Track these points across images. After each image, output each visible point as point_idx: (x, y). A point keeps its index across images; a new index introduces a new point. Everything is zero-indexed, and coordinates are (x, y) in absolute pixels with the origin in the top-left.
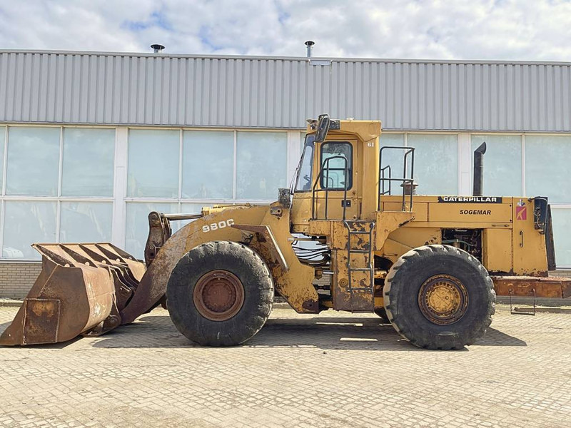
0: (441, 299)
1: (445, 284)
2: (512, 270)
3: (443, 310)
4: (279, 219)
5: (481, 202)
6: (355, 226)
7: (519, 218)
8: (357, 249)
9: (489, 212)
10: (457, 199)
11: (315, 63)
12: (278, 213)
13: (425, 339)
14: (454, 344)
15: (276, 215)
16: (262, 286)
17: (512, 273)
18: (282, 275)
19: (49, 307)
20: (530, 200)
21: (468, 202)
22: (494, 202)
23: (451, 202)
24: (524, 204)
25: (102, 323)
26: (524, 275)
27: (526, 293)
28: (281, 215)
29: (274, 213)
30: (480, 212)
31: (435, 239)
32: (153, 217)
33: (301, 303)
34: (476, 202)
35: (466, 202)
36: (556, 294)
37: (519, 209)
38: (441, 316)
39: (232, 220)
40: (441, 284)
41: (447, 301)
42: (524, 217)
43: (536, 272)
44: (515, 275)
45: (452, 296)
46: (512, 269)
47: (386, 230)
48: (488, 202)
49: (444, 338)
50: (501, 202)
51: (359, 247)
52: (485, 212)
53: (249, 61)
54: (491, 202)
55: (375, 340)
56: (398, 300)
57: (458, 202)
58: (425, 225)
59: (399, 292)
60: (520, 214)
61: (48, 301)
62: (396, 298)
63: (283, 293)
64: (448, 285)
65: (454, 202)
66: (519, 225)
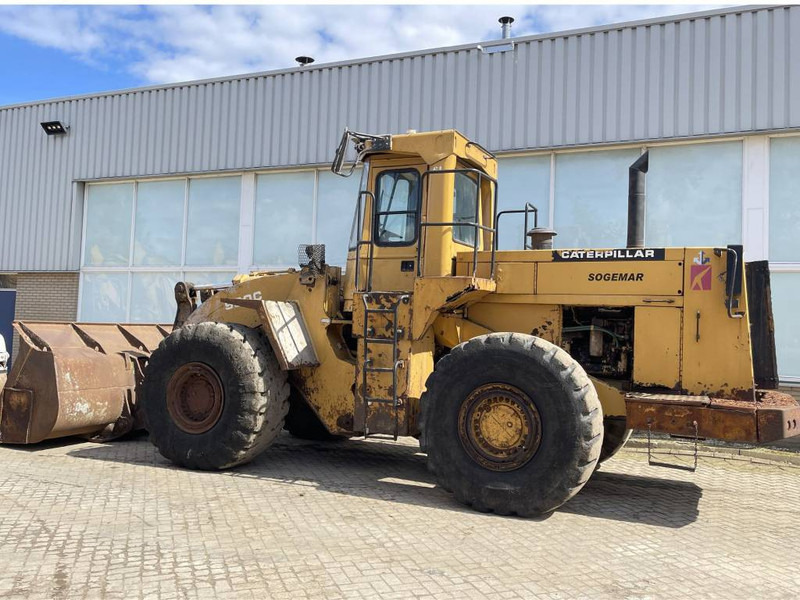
0: (501, 426)
1: (507, 400)
2: (679, 384)
3: (502, 445)
4: (310, 290)
5: (626, 259)
6: (383, 301)
7: (697, 288)
8: (384, 337)
9: (640, 277)
10: (585, 255)
11: (491, 50)
12: (309, 282)
13: (465, 492)
14: (514, 505)
15: (308, 285)
16: (244, 388)
17: (679, 390)
18: (312, 374)
19: (23, 399)
20: (717, 252)
21: (604, 259)
22: (649, 258)
23: (574, 259)
24: (708, 260)
25: (111, 426)
26: (702, 394)
27: (681, 429)
28: (313, 285)
29: (304, 281)
30: (623, 277)
31: (550, 323)
32: (180, 289)
33: (336, 418)
34: (618, 259)
35: (599, 259)
36: (743, 434)
37: (696, 270)
38: (500, 456)
39: (259, 293)
40: (501, 399)
41: (509, 430)
42: (707, 284)
43: (728, 390)
44: (684, 393)
45: (518, 422)
46: (680, 382)
47: (427, 308)
48: (639, 258)
49: (494, 493)
50: (663, 259)
51: (388, 334)
52: (632, 277)
53: (398, 61)
54: (645, 259)
55: (432, 486)
56: (427, 422)
57: (585, 259)
58: (530, 300)
59: (429, 409)
60: (698, 279)
61: (23, 392)
62: (424, 418)
63: (313, 401)
64: (513, 403)
65: (579, 260)
66: (695, 300)
